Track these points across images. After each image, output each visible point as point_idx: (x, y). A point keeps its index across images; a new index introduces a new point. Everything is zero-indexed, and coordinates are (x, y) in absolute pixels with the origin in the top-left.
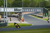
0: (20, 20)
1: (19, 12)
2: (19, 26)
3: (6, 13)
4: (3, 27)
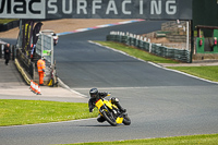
0: (26, 76)
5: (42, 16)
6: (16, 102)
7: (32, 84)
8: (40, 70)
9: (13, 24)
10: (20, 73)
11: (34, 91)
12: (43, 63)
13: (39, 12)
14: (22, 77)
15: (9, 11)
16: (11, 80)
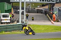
1: (50, 4)
2: (32, 31)
3: (24, 5)
4: (18, 33)
5: (55, 2)
6: (47, 26)
7: (52, 21)
8: (54, 17)
9: (47, 4)
10: (48, 18)
11: (52, 23)
12: (55, 15)
13: (54, 1)
14: (49, 19)
15: (46, 1)
16: (46, 20)
